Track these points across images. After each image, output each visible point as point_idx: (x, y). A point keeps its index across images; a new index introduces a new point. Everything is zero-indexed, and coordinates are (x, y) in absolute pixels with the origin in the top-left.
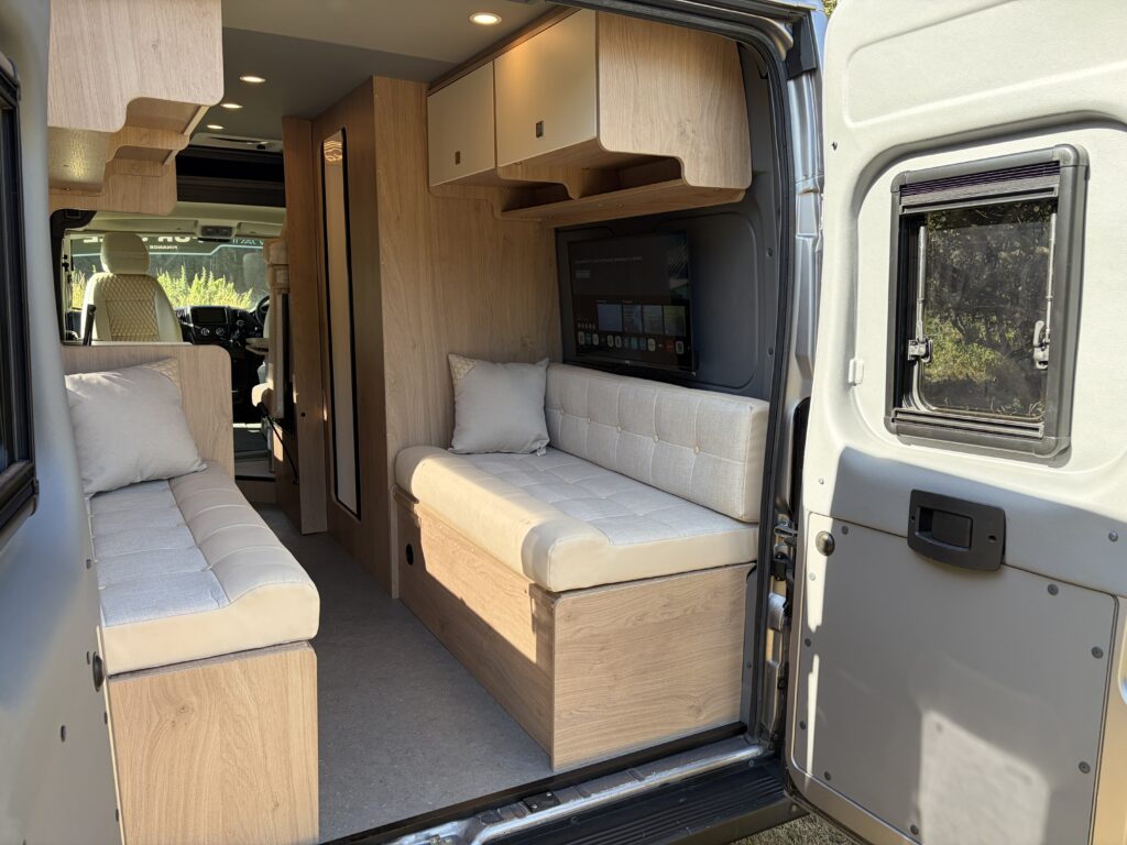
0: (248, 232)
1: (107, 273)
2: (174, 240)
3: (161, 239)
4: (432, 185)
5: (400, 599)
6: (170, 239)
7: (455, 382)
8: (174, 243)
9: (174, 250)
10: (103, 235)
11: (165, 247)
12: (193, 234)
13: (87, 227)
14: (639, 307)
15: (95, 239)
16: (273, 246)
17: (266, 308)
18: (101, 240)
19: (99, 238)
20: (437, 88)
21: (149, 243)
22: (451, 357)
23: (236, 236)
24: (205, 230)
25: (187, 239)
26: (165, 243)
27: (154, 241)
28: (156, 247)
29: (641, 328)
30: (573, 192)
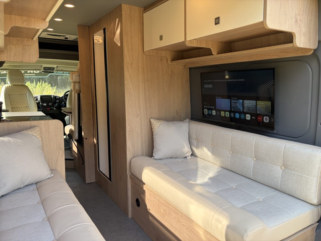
0: (60, 69)
1: (9, 84)
2: (33, 72)
3: (29, 72)
4: (145, 50)
5: (132, 218)
6: (32, 72)
7: (154, 130)
8: (33, 73)
9: (33, 76)
10: (8, 71)
11: (30, 75)
12: (40, 70)
13: (2, 68)
14: (241, 101)
15: (5, 72)
16: (74, 75)
17: (67, 95)
18: (7, 72)
19: (6, 72)
20: (147, 10)
21: (24, 73)
22: (151, 120)
23: (56, 70)
24: (45, 68)
25: (38, 72)
26: (30, 73)
27: (26, 73)
28: (27, 75)
29: (242, 110)
30: (214, 52)
